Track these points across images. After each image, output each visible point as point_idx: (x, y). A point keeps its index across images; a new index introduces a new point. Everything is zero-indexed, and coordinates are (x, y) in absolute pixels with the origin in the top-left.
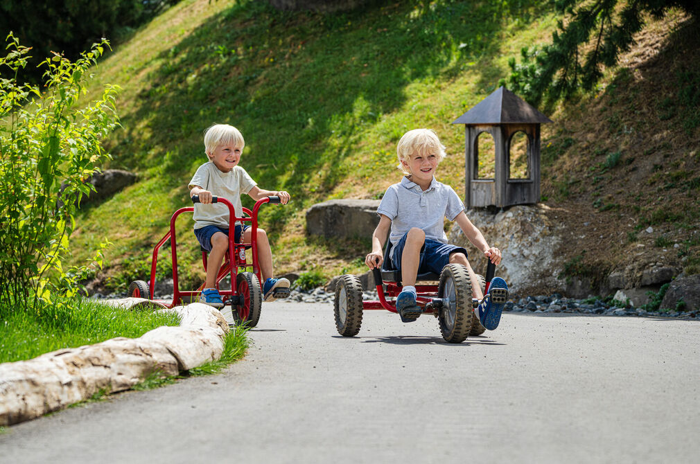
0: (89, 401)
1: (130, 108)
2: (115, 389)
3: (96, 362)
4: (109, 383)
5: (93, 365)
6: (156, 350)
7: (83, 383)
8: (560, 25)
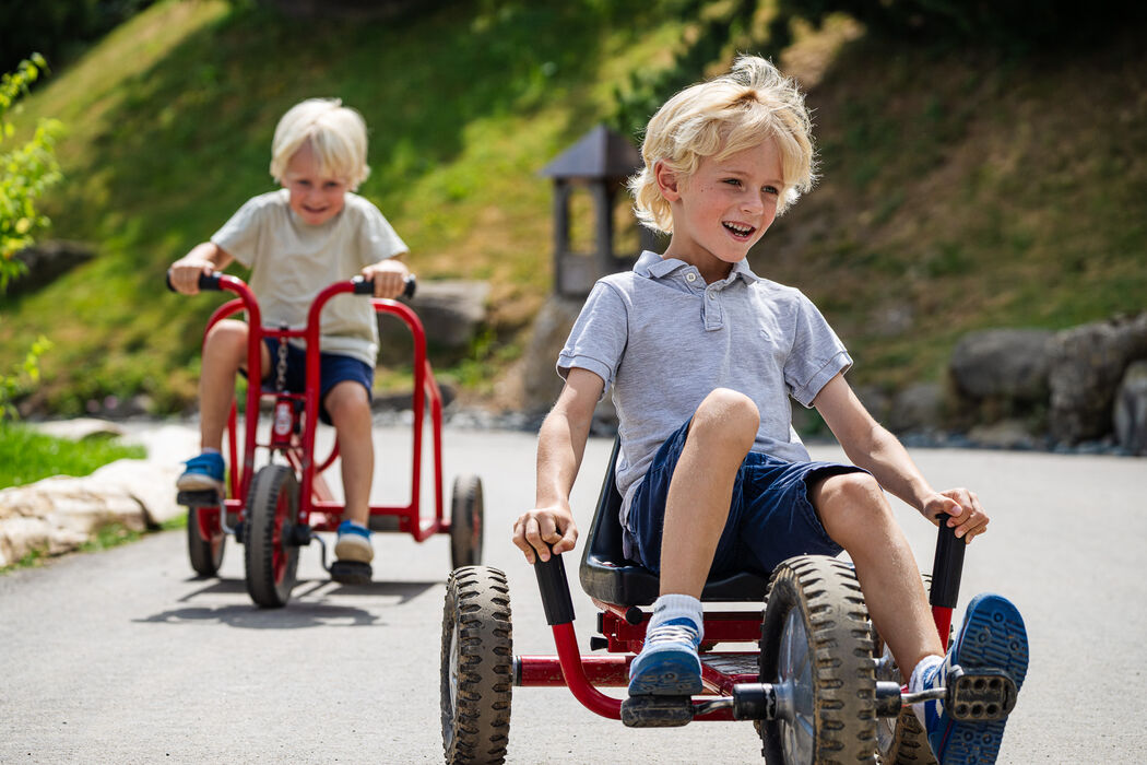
0: (17, 566)
1: (79, 157)
2: (54, 549)
3: (25, 511)
4: (45, 542)
5: (23, 515)
6: (114, 496)
7: (8, 542)
8: (682, 39)
